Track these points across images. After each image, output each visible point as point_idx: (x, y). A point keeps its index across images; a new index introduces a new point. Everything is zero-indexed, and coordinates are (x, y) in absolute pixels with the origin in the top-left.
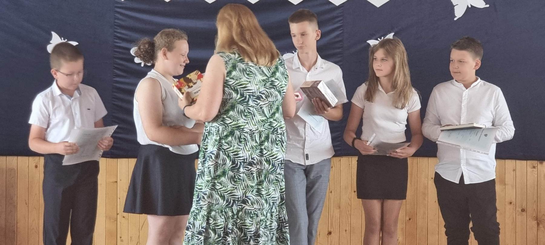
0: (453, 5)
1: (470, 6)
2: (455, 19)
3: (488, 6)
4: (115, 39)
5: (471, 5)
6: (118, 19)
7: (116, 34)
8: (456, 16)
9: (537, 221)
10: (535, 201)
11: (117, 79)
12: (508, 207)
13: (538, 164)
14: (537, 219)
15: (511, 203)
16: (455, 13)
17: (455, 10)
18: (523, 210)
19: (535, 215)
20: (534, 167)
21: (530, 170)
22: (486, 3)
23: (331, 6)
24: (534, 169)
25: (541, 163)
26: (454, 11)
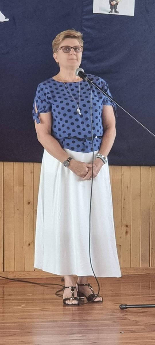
3: (8, 20)
12: (27, 207)
15: (29, 203)
22: (6, 17)
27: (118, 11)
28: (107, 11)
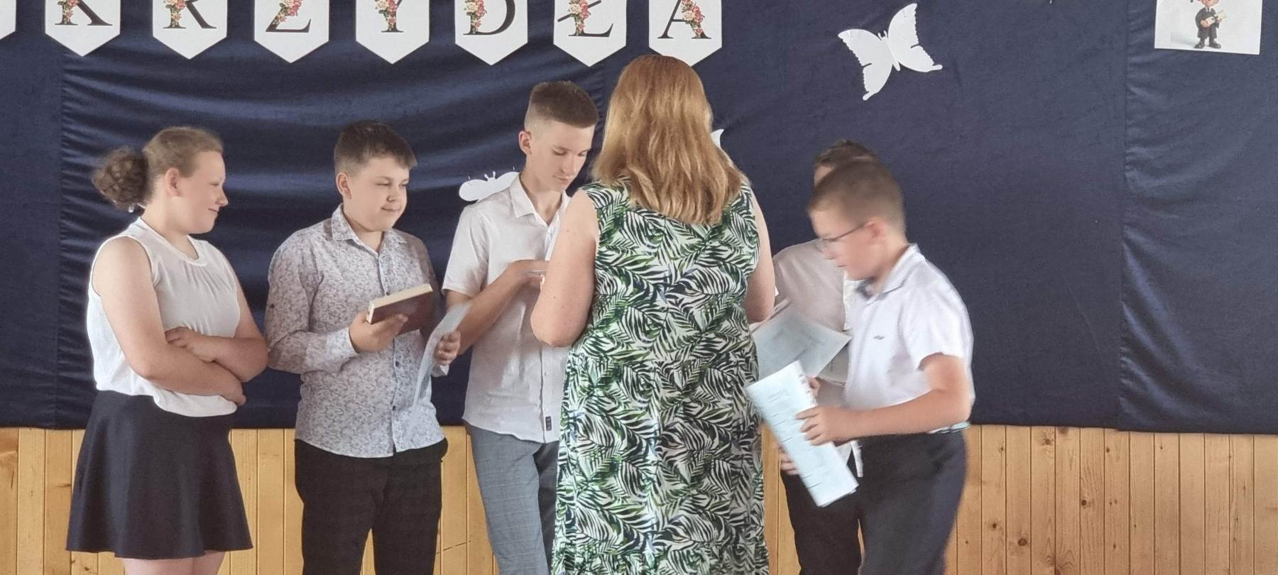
0: (860, 64)
1: (898, 69)
2: (866, 98)
3: (939, 67)
4: (64, 146)
5: (901, 65)
6: (72, 99)
7: (66, 134)
8: (867, 90)
9: (1052, 568)
10: (1050, 520)
11: (70, 242)
12: (989, 535)
13: (1057, 435)
14: (1054, 561)
15: (994, 526)
16: (865, 83)
17: (864, 76)
18: (1022, 542)
19: (1049, 552)
20: (1048, 442)
21: (1037, 447)
22: (934, 60)
23: (574, 69)
24: (1048, 446)
25: (1063, 432)
26: (863, 78)
27: (1218, 43)
28: (1190, 44)
